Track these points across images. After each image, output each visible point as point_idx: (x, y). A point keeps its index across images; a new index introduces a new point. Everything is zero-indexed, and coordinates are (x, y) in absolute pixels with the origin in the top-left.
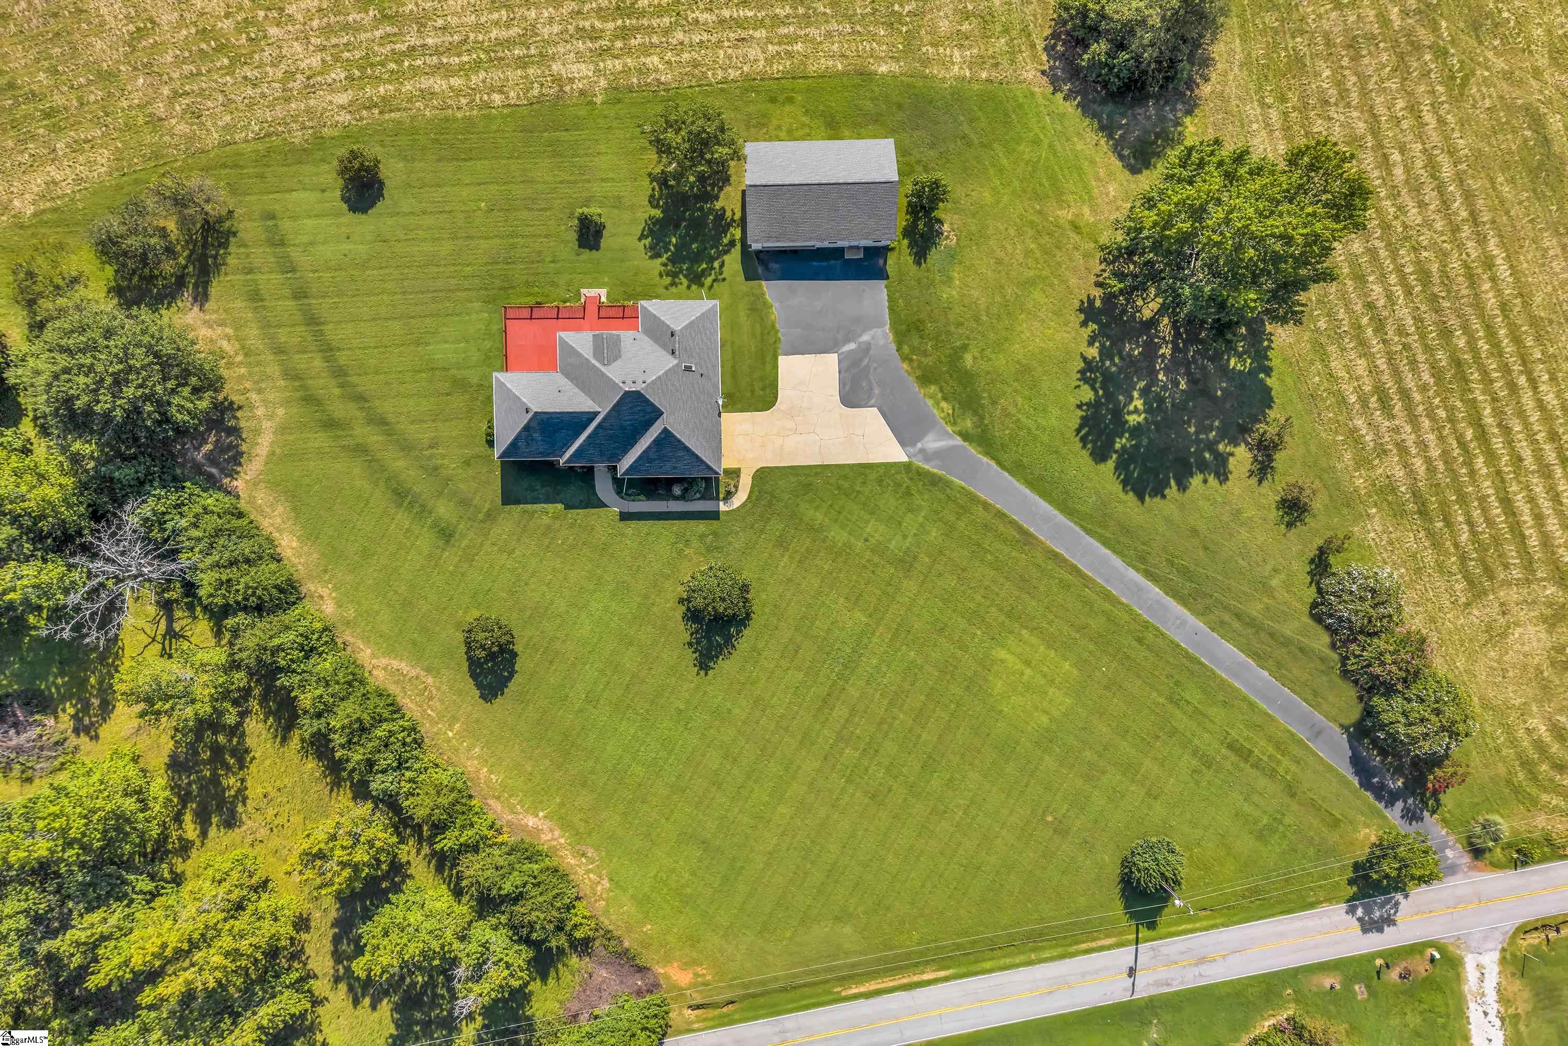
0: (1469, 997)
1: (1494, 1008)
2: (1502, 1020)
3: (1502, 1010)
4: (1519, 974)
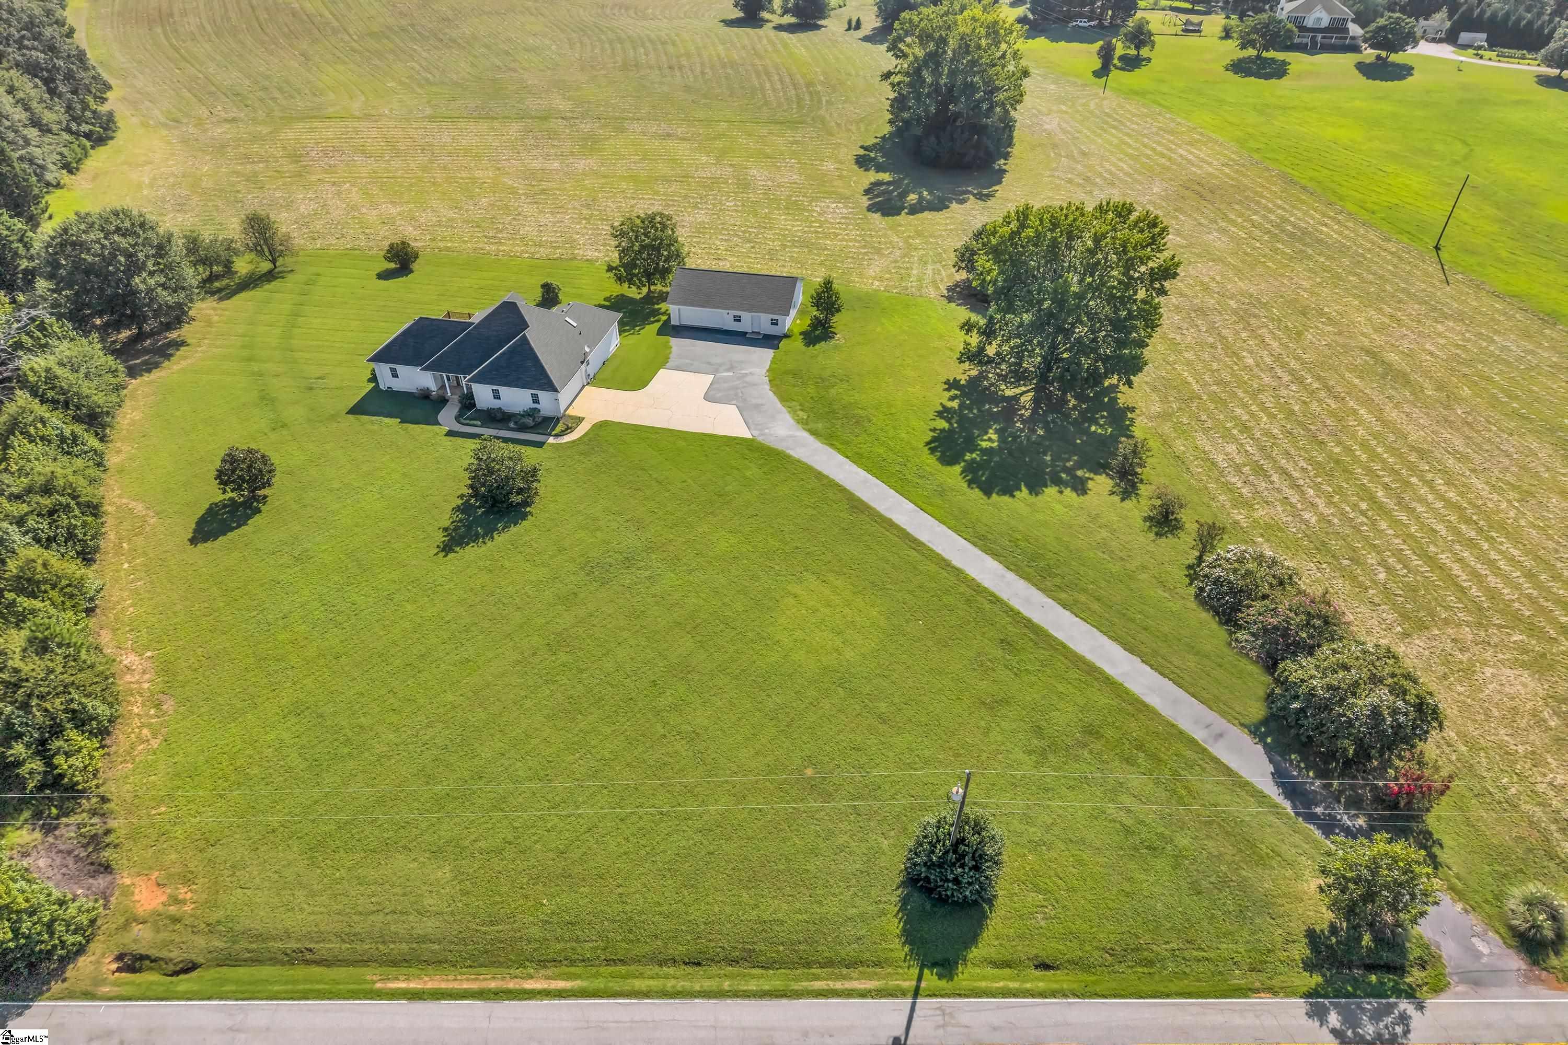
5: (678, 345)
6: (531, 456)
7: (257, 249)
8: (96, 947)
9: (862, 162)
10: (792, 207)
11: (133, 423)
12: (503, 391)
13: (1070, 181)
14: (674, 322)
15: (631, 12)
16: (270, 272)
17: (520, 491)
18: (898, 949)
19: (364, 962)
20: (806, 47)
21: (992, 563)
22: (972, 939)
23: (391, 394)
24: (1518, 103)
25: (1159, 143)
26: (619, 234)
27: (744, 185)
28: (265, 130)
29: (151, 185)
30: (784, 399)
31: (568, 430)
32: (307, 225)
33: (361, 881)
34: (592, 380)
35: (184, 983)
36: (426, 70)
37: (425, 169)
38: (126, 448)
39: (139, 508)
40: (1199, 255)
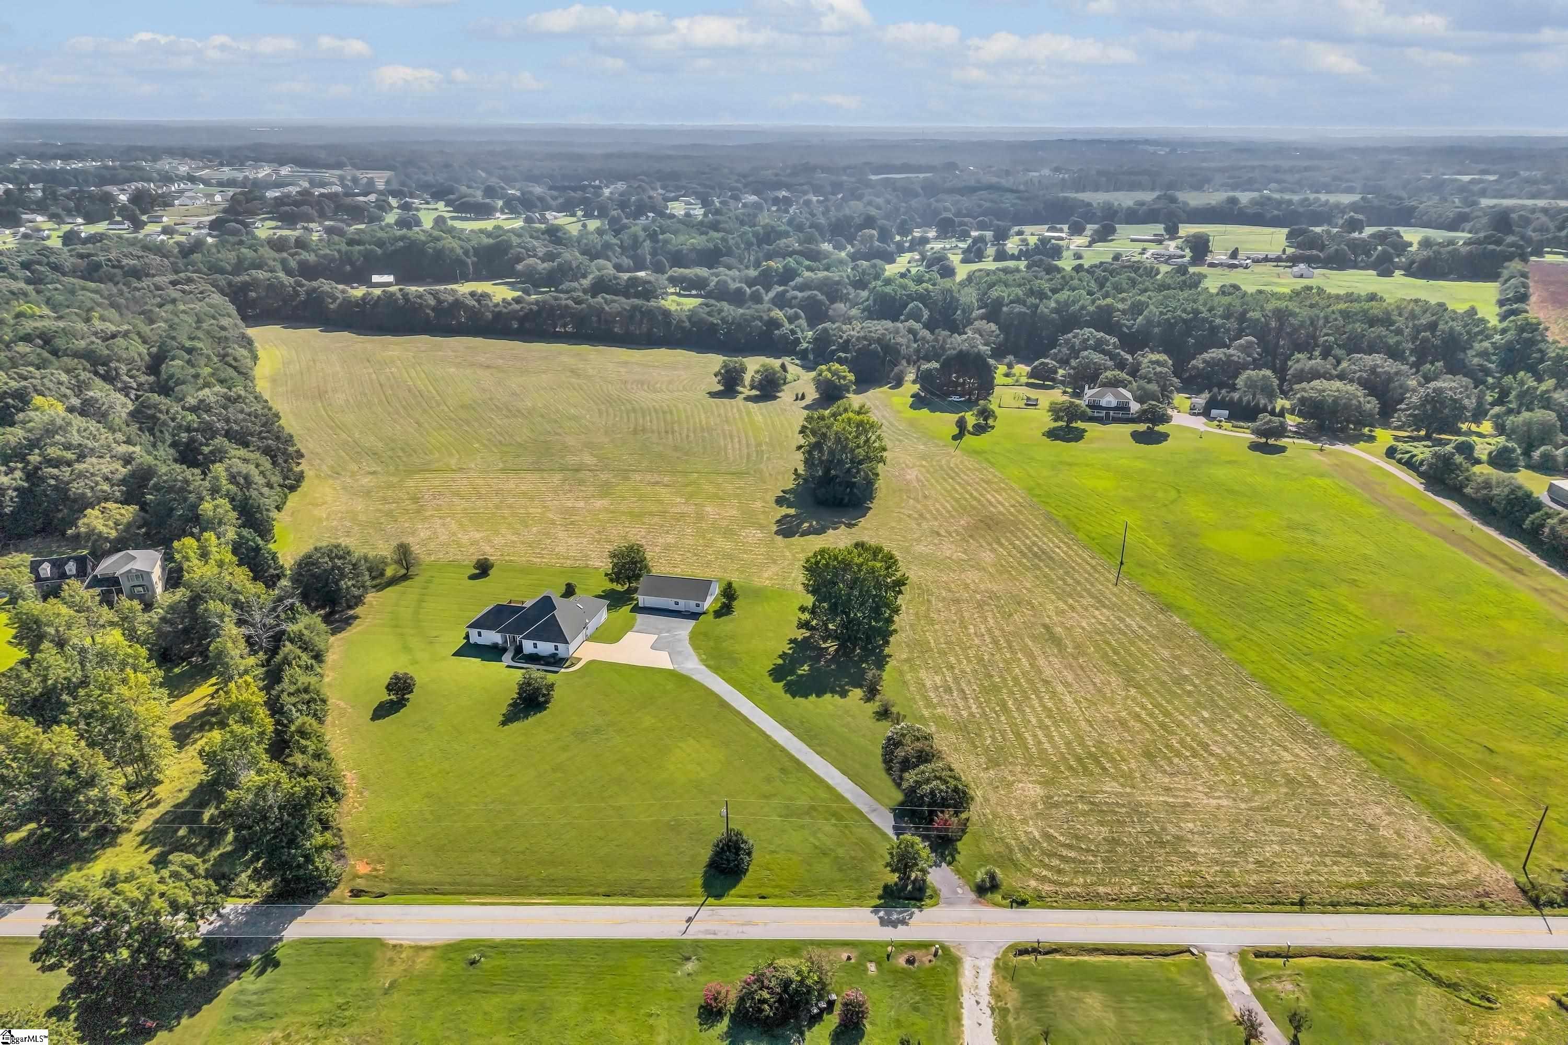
0: (964, 988)
1: (986, 998)
2: (993, 1010)
3: (993, 1002)
4: (1009, 978)
5: (640, 618)
6: (551, 678)
7: (399, 562)
8: (341, 886)
9: (780, 501)
10: (728, 533)
11: (334, 660)
12: (539, 643)
13: (909, 516)
14: (641, 605)
15: (645, 387)
16: (405, 575)
17: (544, 695)
18: (700, 890)
19: (461, 894)
20: (762, 414)
21: (787, 733)
22: (734, 886)
23: (476, 645)
24: (1230, 462)
25: (976, 490)
26: (613, 555)
27: (700, 517)
28: (395, 480)
29: (327, 519)
30: (696, 647)
31: (573, 665)
32: (425, 545)
33: (460, 863)
34: (588, 639)
35: (380, 900)
36: (501, 434)
37: (497, 507)
38: (331, 674)
39: (342, 704)
40: (972, 567)
